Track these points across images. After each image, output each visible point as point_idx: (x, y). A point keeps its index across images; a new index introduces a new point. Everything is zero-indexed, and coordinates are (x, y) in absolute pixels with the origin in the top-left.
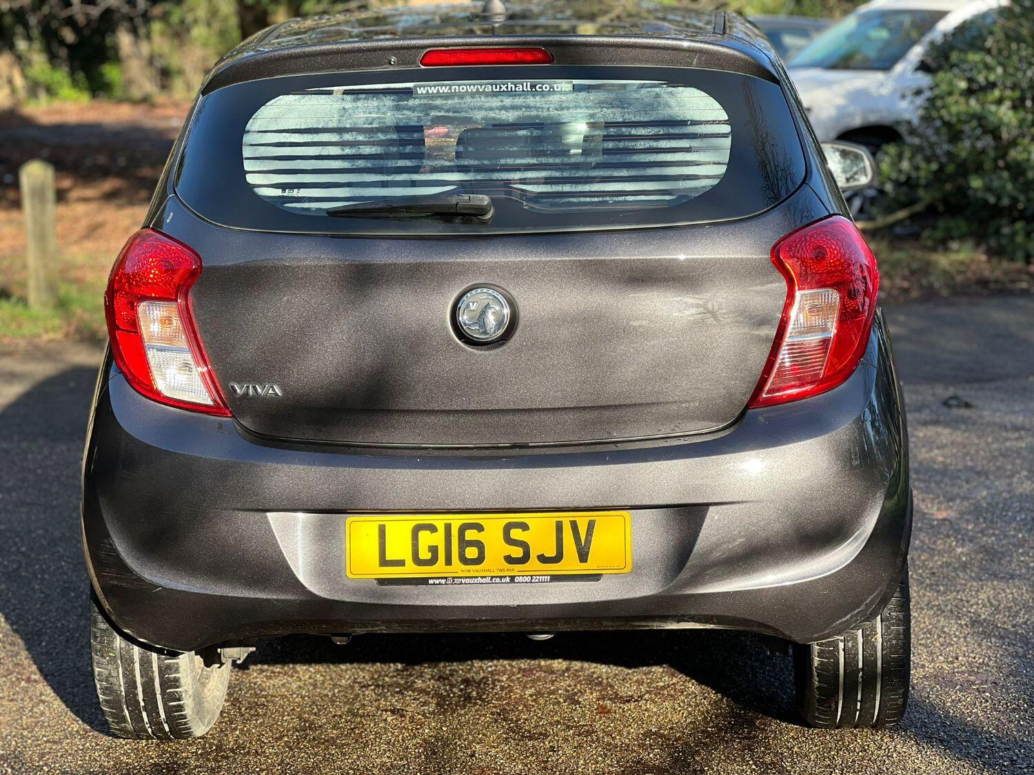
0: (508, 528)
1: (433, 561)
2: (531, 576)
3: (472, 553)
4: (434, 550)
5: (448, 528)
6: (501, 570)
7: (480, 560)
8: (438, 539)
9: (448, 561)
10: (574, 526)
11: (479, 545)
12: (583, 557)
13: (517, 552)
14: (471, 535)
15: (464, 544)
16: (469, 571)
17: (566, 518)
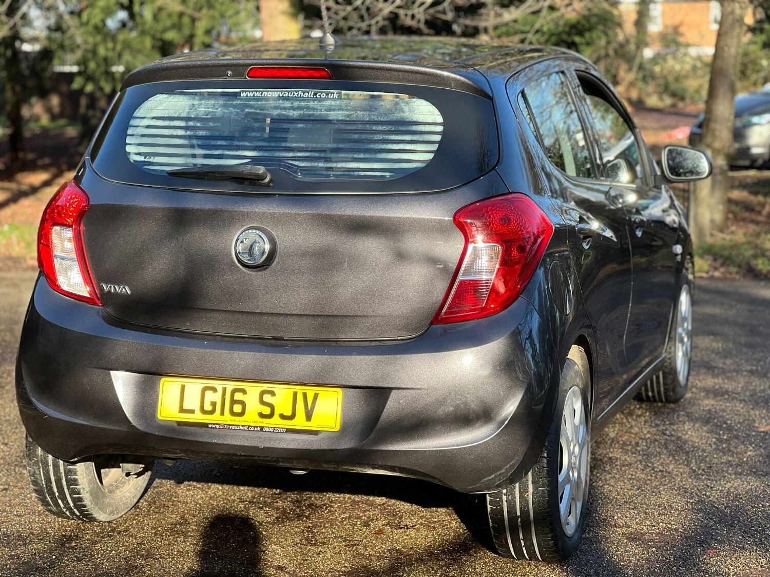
0: (262, 393)
1: (212, 412)
2: (274, 428)
3: (238, 408)
4: (214, 404)
5: (224, 390)
6: (255, 422)
7: (242, 414)
8: (217, 397)
9: (222, 413)
10: (305, 395)
11: (243, 403)
12: (309, 417)
13: (267, 411)
14: (238, 396)
15: (233, 402)
16: (235, 420)
17: (300, 390)
